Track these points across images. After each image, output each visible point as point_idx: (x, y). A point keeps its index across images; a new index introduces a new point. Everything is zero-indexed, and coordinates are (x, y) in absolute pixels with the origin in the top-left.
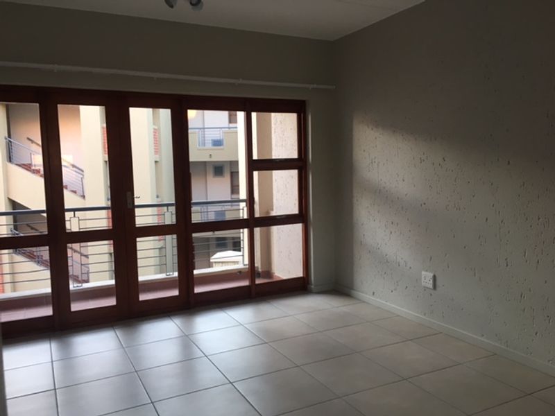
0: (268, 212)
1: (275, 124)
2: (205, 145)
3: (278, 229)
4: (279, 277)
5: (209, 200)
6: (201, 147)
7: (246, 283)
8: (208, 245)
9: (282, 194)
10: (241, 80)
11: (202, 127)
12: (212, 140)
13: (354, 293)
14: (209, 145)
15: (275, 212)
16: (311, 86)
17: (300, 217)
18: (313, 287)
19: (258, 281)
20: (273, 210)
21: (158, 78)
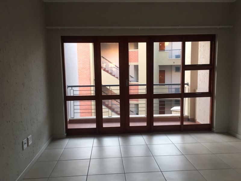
0: (195, 90)
1: (200, 47)
2: (172, 58)
3: (199, 99)
4: (199, 123)
5: (172, 83)
6: (170, 59)
7: (178, 123)
8: (171, 103)
9: (202, 82)
10: (180, 26)
11: (171, 49)
12: (175, 55)
13: (238, 135)
14: (174, 58)
15: (199, 91)
16: (219, 27)
17: (210, 94)
18: (214, 129)
19: (185, 123)
20: (197, 89)
21: (141, 29)
